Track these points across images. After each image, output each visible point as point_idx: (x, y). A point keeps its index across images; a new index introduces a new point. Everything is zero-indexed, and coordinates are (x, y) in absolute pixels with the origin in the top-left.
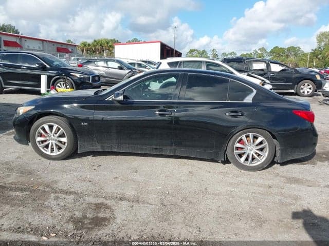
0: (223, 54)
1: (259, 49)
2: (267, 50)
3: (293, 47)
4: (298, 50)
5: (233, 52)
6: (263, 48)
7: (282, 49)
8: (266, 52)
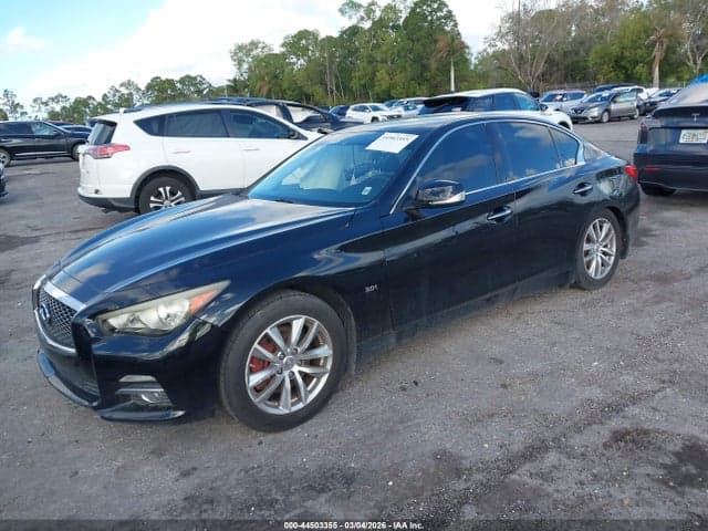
0: (35, 101)
1: (122, 85)
2: (139, 86)
3: (188, 77)
4: (201, 83)
5: (61, 96)
6: (129, 81)
7: (170, 82)
8: (138, 89)
